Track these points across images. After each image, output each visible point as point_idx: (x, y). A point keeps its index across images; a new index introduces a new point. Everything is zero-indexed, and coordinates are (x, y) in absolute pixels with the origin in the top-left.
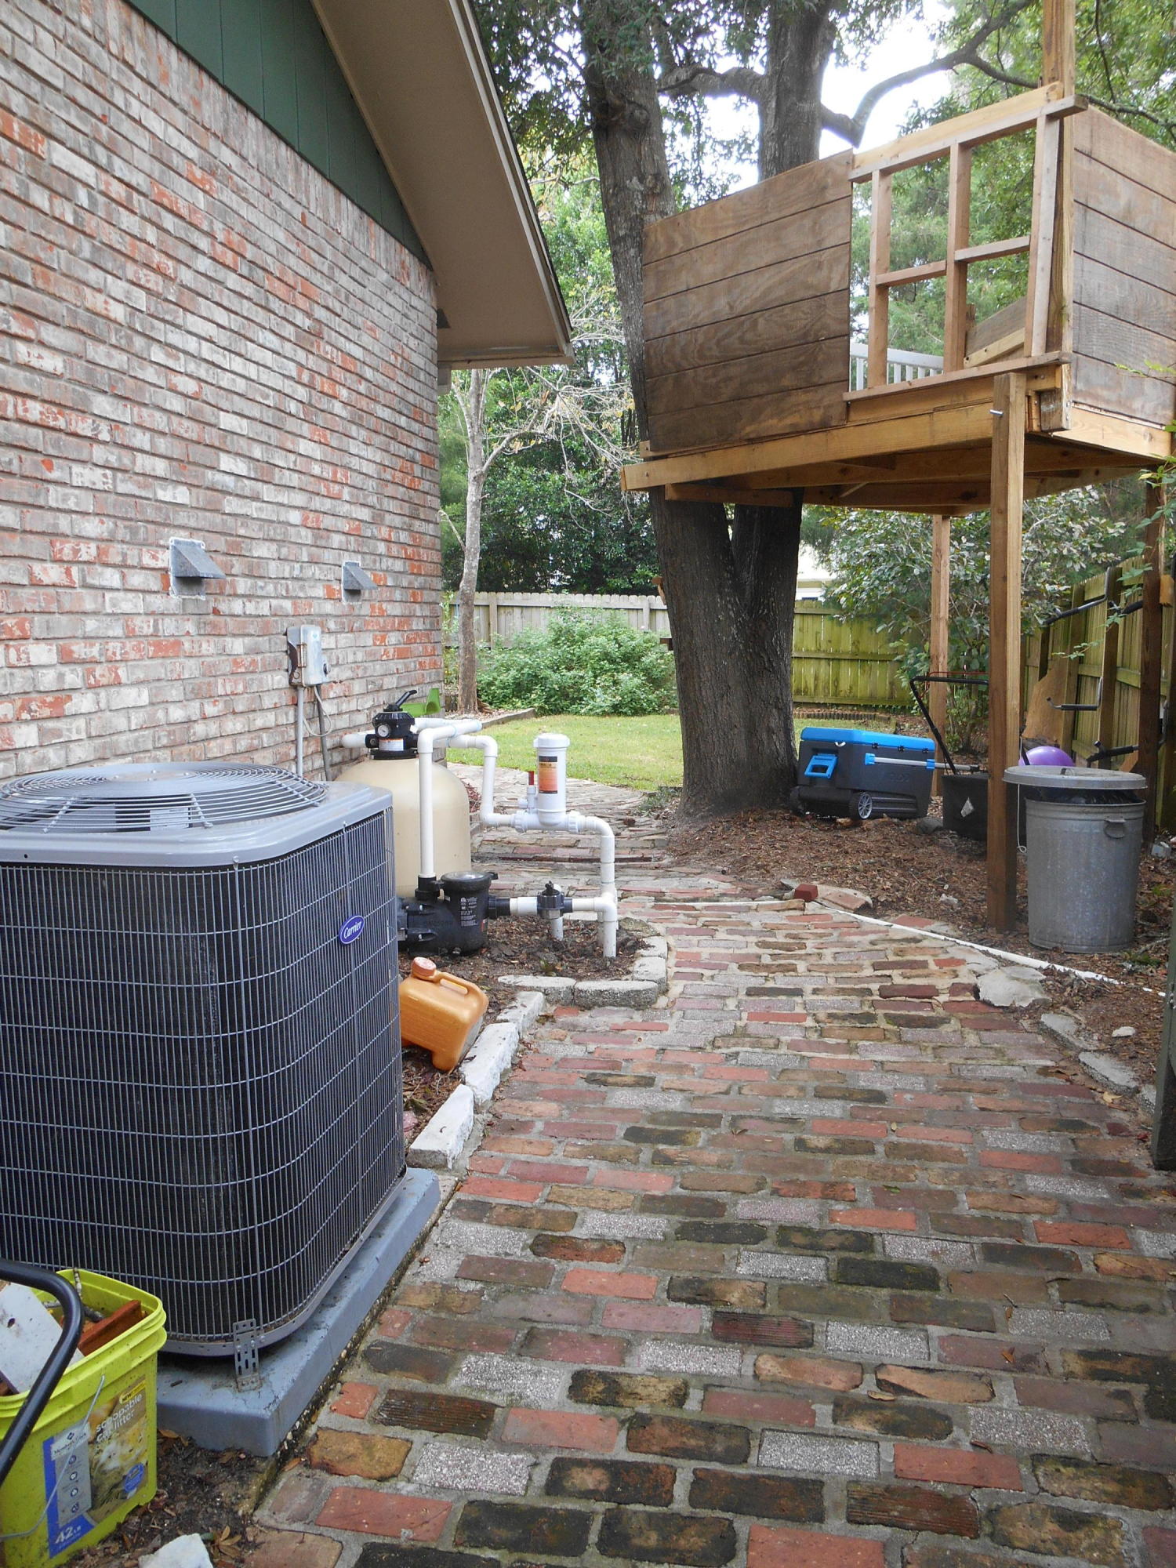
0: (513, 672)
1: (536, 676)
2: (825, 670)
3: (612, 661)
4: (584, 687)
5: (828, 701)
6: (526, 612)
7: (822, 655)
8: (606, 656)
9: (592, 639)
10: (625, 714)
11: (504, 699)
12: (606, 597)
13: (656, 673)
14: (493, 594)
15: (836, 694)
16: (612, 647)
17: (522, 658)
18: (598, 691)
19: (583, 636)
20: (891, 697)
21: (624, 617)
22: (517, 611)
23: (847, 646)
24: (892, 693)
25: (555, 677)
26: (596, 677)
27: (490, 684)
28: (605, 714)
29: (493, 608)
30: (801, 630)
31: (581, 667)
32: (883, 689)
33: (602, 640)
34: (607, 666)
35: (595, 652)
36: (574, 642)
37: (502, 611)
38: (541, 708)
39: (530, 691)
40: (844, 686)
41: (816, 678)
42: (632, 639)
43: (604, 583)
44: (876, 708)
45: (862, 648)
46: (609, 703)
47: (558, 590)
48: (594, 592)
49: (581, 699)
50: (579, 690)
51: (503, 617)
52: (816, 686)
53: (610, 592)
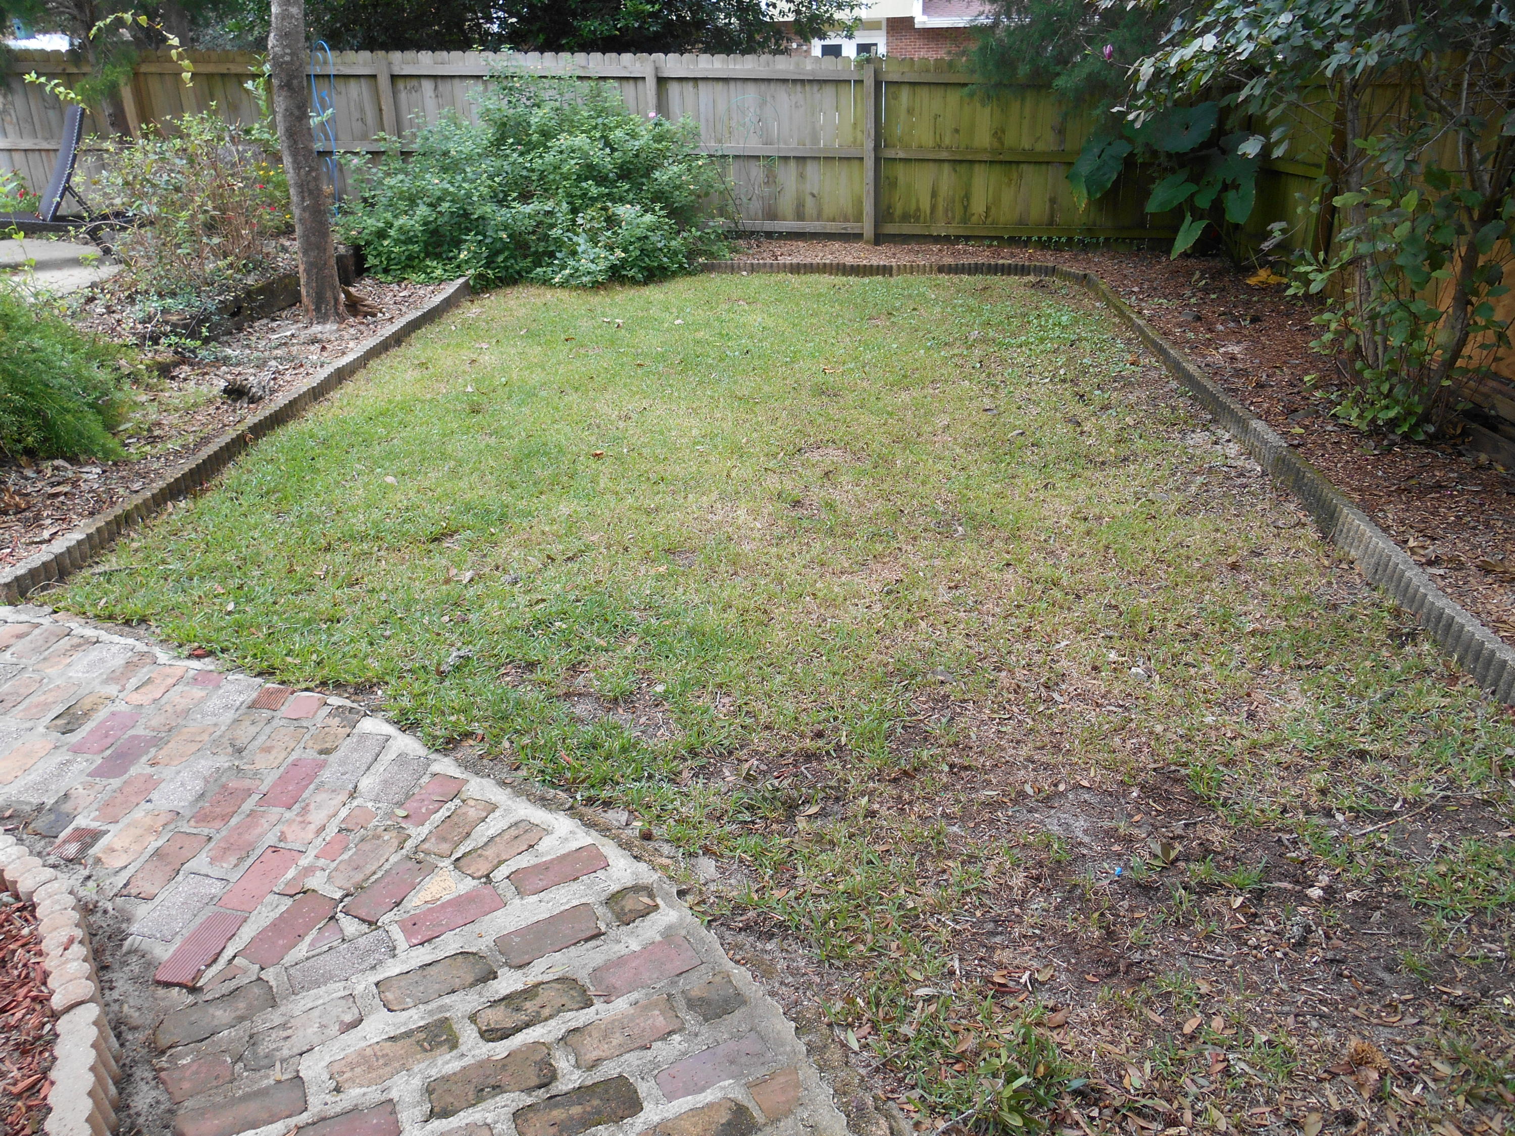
0: (422, 210)
1: (466, 215)
2: (947, 179)
3: (602, 180)
4: (556, 232)
5: (952, 232)
6: (444, 87)
7: (944, 155)
8: (590, 171)
9: (564, 141)
10: (634, 282)
11: (410, 264)
12: (581, 57)
13: (681, 198)
14: (381, 54)
15: (966, 218)
16: (600, 156)
17: (435, 182)
18: (582, 242)
19: (546, 134)
20: (1051, 222)
21: (614, 95)
22: (427, 85)
23: (983, 139)
24: (1052, 216)
25: (502, 215)
26: (574, 211)
27: (381, 234)
28: (596, 286)
29: (384, 82)
30: (910, 111)
31: (548, 192)
32: (1038, 210)
33: (581, 140)
34: (594, 191)
35: (571, 165)
36: (530, 147)
37: (401, 85)
38: (480, 276)
39: (457, 243)
40: (978, 207)
41: (934, 194)
42: (633, 135)
43: (573, 32)
44: (1027, 243)
45: (1010, 139)
46: (603, 265)
47: (493, 44)
48: (558, 49)
49: (552, 255)
50: (546, 238)
51: (403, 96)
52: (933, 208)
53: (588, 46)
